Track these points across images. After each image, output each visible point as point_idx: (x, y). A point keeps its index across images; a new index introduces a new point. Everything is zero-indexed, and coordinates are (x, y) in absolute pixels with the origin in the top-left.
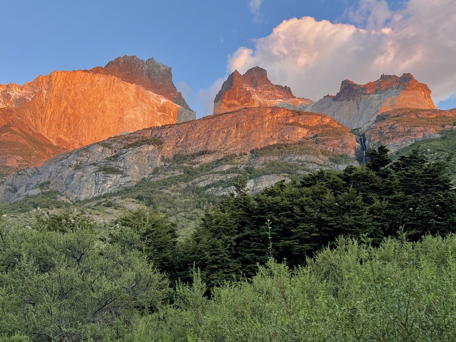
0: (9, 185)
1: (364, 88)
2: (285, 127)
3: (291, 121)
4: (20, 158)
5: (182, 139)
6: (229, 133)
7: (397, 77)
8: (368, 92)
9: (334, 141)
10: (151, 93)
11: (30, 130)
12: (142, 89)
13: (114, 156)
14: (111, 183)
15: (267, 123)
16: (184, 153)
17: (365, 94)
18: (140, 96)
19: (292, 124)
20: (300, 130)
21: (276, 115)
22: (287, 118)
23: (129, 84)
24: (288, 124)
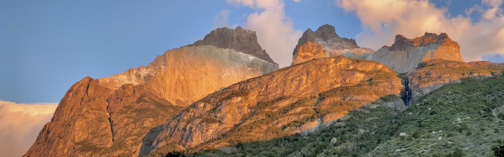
0: (147, 140)
1: (412, 42)
2: (347, 73)
3: (351, 67)
4: (151, 119)
5: (263, 89)
6: (301, 81)
7: (436, 35)
8: (415, 45)
9: (385, 83)
10: (241, 53)
11: (156, 97)
12: (233, 51)
13: (212, 109)
14: (212, 131)
15: (332, 70)
16: (266, 100)
17: (413, 46)
18: (233, 57)
19: (352, 70)
20: (358, 75)
21: (339, 64)
22: (348, 65)
23: (223, 49)
24: (349, 70)
